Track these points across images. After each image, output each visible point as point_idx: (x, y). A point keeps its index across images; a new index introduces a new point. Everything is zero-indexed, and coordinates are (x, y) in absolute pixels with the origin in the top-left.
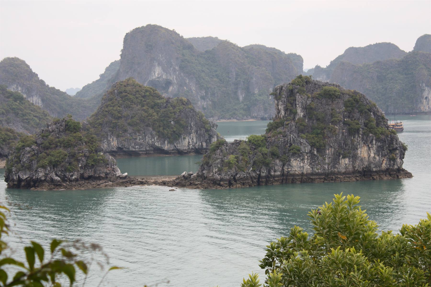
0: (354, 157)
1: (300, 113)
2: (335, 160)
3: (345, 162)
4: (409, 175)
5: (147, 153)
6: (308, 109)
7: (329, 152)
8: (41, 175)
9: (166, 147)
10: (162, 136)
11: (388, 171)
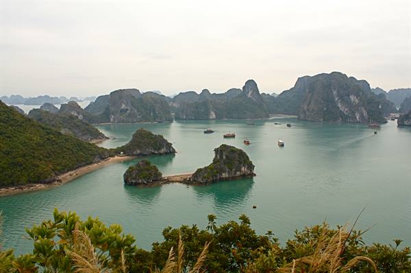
0: (241, 171)
1: (224, 157)
2: (236, 172)
3: (238, 173)
4: (255, 175)
5: (150, 155)
6: (227, 156)
7: (233, 170)
8: (140, 181)
9: (156, 152)
10: (155, 149)
11: (250, 174)
